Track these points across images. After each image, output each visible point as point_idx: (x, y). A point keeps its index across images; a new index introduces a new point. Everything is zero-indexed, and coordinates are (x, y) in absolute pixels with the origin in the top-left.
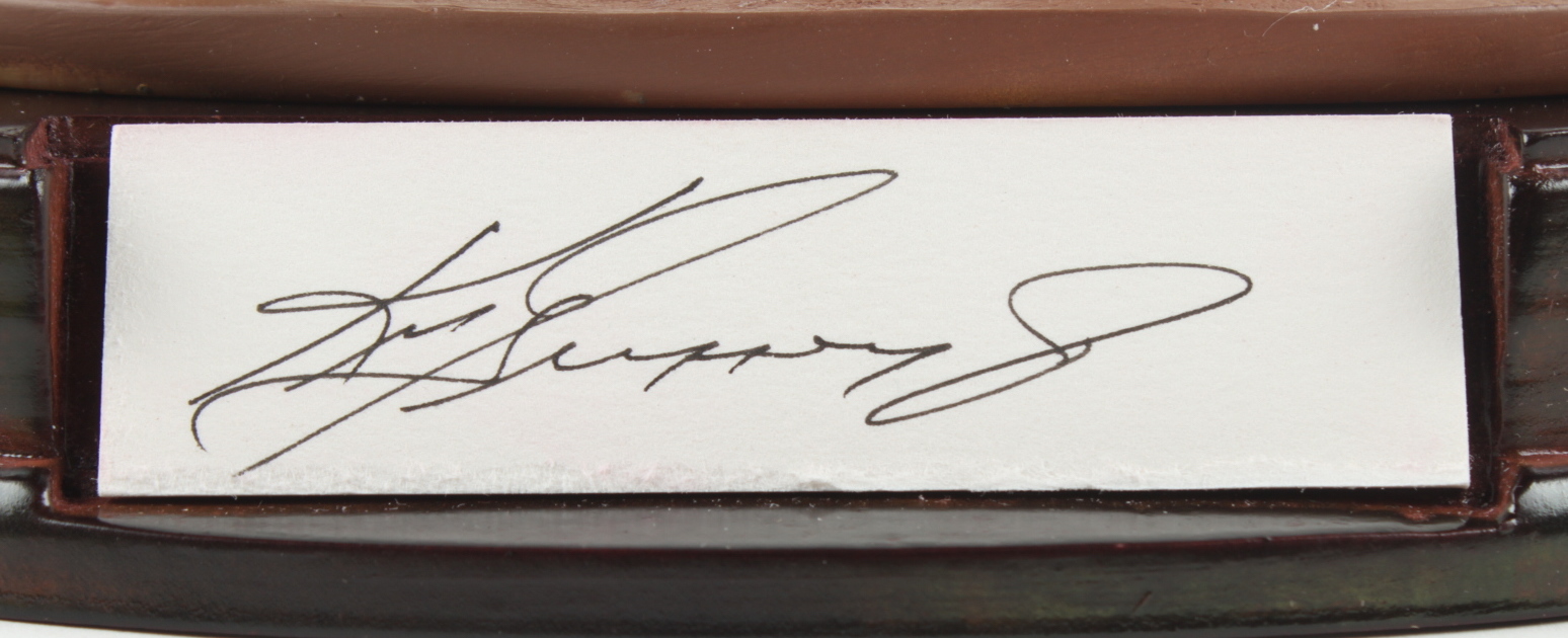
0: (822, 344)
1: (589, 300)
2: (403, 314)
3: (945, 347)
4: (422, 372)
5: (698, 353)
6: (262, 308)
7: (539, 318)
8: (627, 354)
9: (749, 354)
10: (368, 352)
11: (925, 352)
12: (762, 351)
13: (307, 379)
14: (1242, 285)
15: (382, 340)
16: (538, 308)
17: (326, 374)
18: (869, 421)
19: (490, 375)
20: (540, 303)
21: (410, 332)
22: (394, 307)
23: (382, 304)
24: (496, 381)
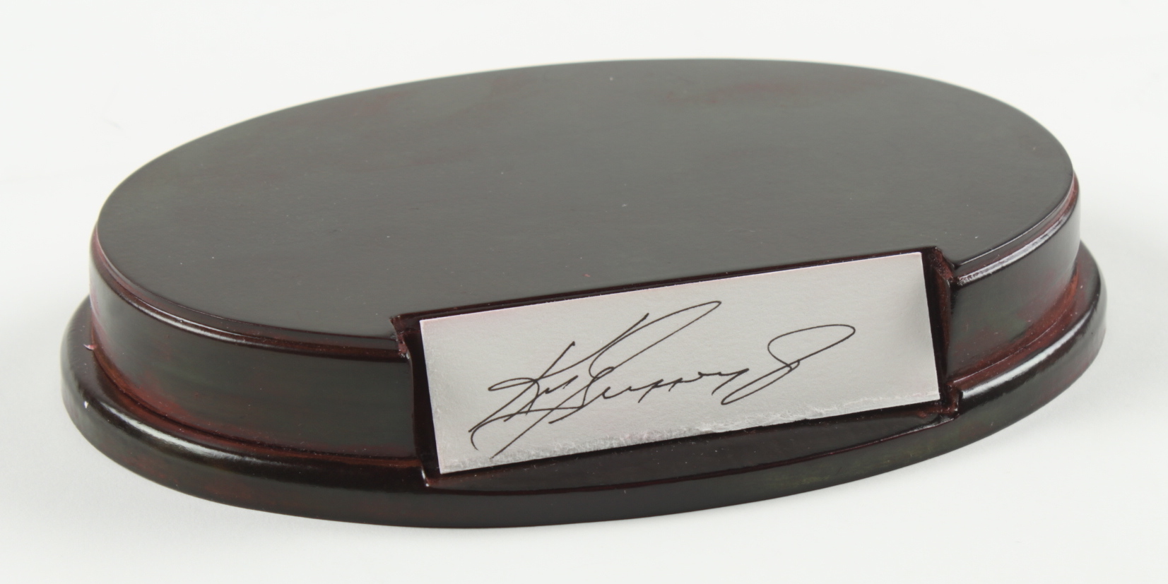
0: (701, 375)
1: (612, 369)
2: (544, 384)
3: (746, 370)
4: (554, 406)
5: (656, 385)
6: (490, 389)
7: (595, 379)
8: (630, 389)
9: (675, 382)
10: (533, 402)
11: (740, 373)
12: (680, 381)
13: (511, 416)
14: (852, 331)
15: (537, 396)
16: (594, 375)
17: (519, 413)
18: (722, 403)
19: (580, 404)
20: (595, 372)
21: (547, 391)
22: (540, 382)
23: (535, 381)
24: (583, 406)
